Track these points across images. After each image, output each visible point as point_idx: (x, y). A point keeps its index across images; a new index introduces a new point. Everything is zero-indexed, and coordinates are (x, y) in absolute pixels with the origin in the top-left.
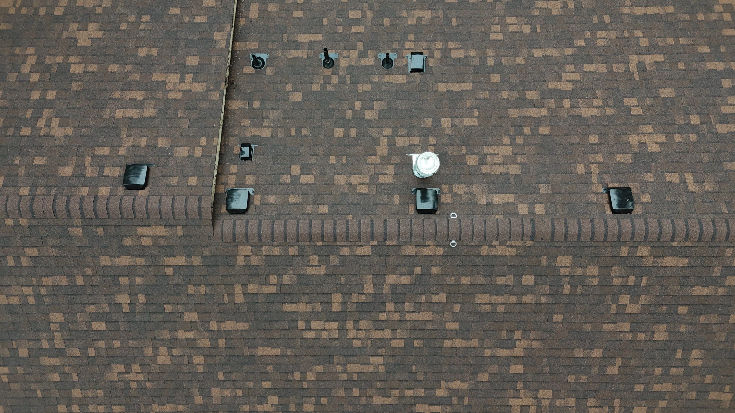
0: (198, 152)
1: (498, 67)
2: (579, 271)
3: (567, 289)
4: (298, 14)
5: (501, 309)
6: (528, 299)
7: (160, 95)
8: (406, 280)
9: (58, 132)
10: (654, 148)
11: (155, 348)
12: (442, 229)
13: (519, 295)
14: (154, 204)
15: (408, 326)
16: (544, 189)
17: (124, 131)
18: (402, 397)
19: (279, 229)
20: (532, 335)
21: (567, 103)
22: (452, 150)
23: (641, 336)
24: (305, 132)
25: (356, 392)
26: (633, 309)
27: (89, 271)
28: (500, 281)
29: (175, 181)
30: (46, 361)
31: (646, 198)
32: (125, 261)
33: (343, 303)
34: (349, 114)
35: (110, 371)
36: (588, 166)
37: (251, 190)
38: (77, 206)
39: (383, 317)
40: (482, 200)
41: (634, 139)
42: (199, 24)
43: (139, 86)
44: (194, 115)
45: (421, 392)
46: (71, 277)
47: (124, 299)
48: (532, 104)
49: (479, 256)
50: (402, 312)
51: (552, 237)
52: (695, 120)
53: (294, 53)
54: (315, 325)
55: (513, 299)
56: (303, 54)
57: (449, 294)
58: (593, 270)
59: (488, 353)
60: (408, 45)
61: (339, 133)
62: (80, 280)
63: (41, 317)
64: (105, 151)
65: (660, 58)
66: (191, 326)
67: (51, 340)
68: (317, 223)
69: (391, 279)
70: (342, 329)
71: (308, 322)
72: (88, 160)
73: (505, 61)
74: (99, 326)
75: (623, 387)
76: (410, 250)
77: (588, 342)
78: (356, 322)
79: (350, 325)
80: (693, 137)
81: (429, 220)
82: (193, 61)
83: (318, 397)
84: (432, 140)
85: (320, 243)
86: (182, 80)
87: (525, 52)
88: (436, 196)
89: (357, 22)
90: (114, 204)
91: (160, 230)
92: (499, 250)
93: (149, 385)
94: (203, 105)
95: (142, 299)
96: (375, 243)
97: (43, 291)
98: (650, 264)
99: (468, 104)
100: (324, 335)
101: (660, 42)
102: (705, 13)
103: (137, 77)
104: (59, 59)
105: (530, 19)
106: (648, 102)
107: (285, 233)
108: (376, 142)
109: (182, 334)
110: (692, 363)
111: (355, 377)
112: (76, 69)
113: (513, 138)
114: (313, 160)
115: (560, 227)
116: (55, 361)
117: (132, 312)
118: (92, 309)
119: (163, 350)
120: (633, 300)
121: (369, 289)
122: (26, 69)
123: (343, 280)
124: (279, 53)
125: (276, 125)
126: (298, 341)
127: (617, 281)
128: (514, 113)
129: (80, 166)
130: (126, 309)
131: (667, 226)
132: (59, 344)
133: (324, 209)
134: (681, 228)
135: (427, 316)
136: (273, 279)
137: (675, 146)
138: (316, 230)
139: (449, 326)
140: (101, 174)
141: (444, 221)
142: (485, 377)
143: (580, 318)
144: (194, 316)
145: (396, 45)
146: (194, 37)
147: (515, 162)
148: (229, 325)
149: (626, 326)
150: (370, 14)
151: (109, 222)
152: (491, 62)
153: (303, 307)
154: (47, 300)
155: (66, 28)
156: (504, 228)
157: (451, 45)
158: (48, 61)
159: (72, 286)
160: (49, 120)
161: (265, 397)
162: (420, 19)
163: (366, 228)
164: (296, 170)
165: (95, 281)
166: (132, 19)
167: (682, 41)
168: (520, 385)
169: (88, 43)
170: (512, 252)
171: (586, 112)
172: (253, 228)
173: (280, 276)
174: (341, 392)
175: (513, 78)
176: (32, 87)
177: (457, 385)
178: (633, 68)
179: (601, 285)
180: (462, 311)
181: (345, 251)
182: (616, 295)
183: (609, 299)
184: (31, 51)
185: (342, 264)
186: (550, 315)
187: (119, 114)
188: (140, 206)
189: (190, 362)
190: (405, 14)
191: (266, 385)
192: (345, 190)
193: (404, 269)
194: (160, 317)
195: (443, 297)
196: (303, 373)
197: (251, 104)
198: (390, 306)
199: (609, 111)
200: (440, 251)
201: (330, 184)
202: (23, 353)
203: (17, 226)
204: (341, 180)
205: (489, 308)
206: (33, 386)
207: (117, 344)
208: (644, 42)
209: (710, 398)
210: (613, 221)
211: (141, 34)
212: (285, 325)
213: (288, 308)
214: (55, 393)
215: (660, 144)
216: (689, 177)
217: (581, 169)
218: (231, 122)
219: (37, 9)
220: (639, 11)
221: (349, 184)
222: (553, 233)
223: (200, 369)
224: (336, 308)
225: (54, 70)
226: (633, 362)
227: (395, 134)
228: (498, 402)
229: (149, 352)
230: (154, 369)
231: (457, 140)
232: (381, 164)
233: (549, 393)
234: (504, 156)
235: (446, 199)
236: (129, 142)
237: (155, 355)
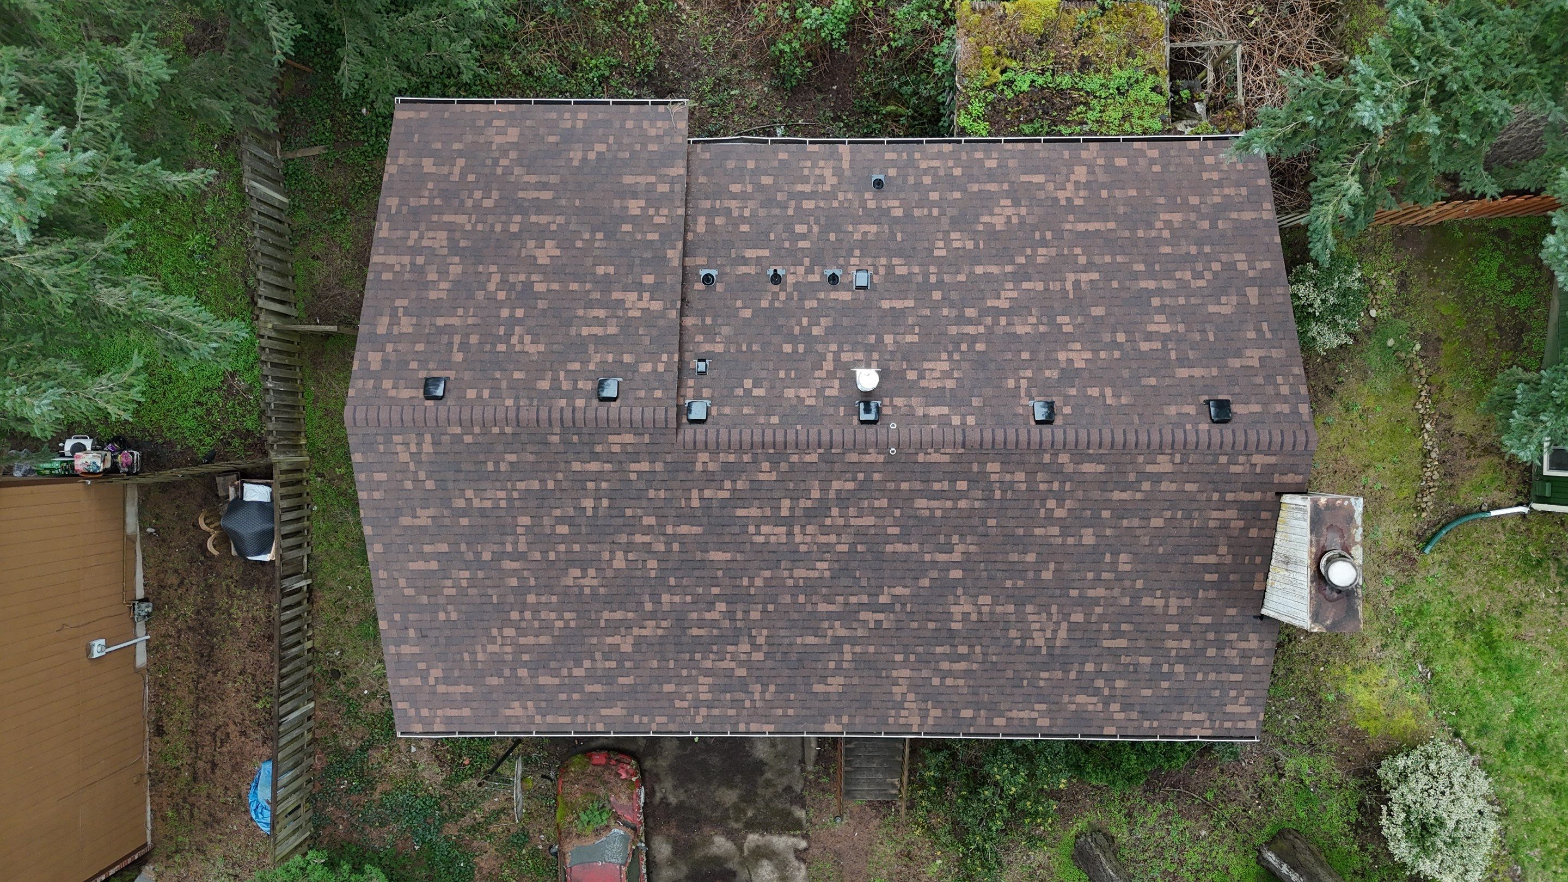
0: (661, 367)
1: (940, 284)
2: (1008, 477)
3: (998, 494)
4: (745, 228)
5: (938, 513)
6: (962, 504)
7: (620, 313)
8: (850, 486)
9: (532, 349)
10: (1079, 364)
11: (612, 552)
12: (882, 437)
13: (955, 500)
14: (625, 415)
15: (852, 530)
16: (976, 402)
17: (591, 348)
18: (846, 604)
19: (735, 437)
20: (969, 539)
21: (1003, 321)
22: (893, 366)
23: (1070, 541)
24: (755, 348)
25: (801, 599)
26: (1060, 513)
27: (560, 476)
28: (937, 486)
29: (642, 394)
30: (508, 565)
31: (1067, 410)
32: (594, 466)
33: (792, 508)
34: (797, 330)
35: (567, 575)
36: (1017, 381)
37: (709, 402)
38: (558, 416)
39: (828, 521)
40: (920, 412)
41: (1062, 356)
42: (652, 241)
43: (601, 304)
44: (655, 332)
45: (865, 599)
46: (543, 481)
47: (588, 503)
48: (970, 322)
49: (916, 462)
50: (846, 517)
51: (981, 445)
52: (1121, 337)
53: (743, 270)
54: (765, 529)
55: (949, 504)
56: (751, 270)
57: (890, 499)
58: (1020, 476)
59: (928, 557)
60: (854, 261)
61: (787, 348)
62: (551, 485)
63: (510, 520)
64: (576, 366)
65: (1095, 276)
66: (648, 530)
67: (515, 543)
68: (769, 433)
69: (836, 485)
70: (790, 534)
71: (758, 526)
72: (562, 374)
73: (947, 278)
74: (563, 529)
75: (1058, 592)
76: (853, 457)
77: (1021, 547)
78: (803, 526)
79: (797, 529)
80: (1117, 354)
81: (871, 430)
82: (649, 279)
83: (765, 604)
84: (875, 356)
85: (771, 451)
86: (640, 299)
87: (966, 269)
88: (878, 409)
89: (804, 237)
90: (591, 414)
91: (629, 438)
92: (935, 457)
93: (602, 591)
94: (661, 322)
95: (605, 503)
96: (822, 451)
97: (515, 495)
98: (1071, 470)
99: (910, 321)
100: (773, 539)
101: (1097, 260)
102: (1145, 230)
103: (596, 295)
104: (522, 277)
105: (974, 235)
106: (1080, 320)
107: (741, 442)
108: (823, 358)
109: (639, 538)
110: (1121, 568)
111: (801, 582)
112: (540, 287)
113: (950, 355)
114: (764, 374)
115: (988, 436)
116: (515, 565)
117: (595, 516)
118: (558, 512)
119: (620, 555)
120: (1060, 505)
121: (816, 494)
122: (492, 287)
123: (791, 485)
124: (728, 269)
125: (728, 341)
126: (748, 545)
127: (1043, 487)
128: (953, 330)
129: (555, 379)
130: (589, 512)
131: (1083, 435)
132: (522, 547)
133: (775, 420)
134: (1095, 437)
135: (870, 520)
136: (728, 484)
137: (1099, 362)
138: (769, 438)
139: (890, 530)
140: (575, 388)
141: (885, 431)
142: (926, 582)
143: (1012, 523)
144: (650, 520)
145: (841, 261)
146: (648, 255)
147: (951, 377)
148: (684, 529)
149: (1055, 530)
150: (816, 229)
151: (585, 431)
152: (933, 279)
153: (754, 512)
154: (517, 504)
155: (524, 246)
156: (938, 437)
157: (895, 261)
158: (512, 278)
159: (544, 489)
160: (521, 337)
161: (714, 603)
162: (865, 233)
163: (813, 437)
164: (748, 383)
165: (565, 485)
166: (587, 236)
167: (1119, 259)
168: (960, 591)
169: (547, 261)
170: (946, 459)
171: (1020, 330)
172: (712, 436)
173: (734, 481)
174: (788, 599)
175: (954, 295)
176: (500, 305)
177: (899, 591)
178: (1069, 286)
179: (1029, 490)
180: (902, 515)
181: (794, 458)
182: (1043, 500)
183: (1037, 504)
184: (493, 268)
185: (791, 470)
186: (984, 519)
187: (585, 331)
188: (614, 415)
189: (644, 567)
190: (850, 228)
191: (715, 590)
192: (794, 402)
193: (848, 476)
194: (620, 521)
195: (884, 503)
196: (751, 579)
197: (703, 321)
198: (835, 511)
199: (1042, 329)
200: (881, 458)
201: (781, 396)
202: (487, 556)
203: (502, 433)
204: (790, 393)
205: (927, 513)
206: (490, 591)
207: (576, 547)
208: (1082, 260)
209: (1143, 604)
210: (1035, 430)
211: (597, 252)
212: (736, 529)
213: (740, 512)
214: (511, 599)
215: (1086, 360)
216: (1108, 391)
217: (1011, 383)
218: (686, 338)
219: (492, 226)
220: (1081, 227)
221: (798, 397)
222: (982, 441)
223: (653, 574)
224: (785, 512)
225: (519, 287)
226: (1066, 567)
227: (840, 350)
228: (940, 609)
229: (606, 556)
230: (609, 573)
231: (899, 355)
232: (827, 378)
233: (987, 599)
234: (942, 371)
235: (886, 411)
236: (598, 358)
237: (611, 560)
